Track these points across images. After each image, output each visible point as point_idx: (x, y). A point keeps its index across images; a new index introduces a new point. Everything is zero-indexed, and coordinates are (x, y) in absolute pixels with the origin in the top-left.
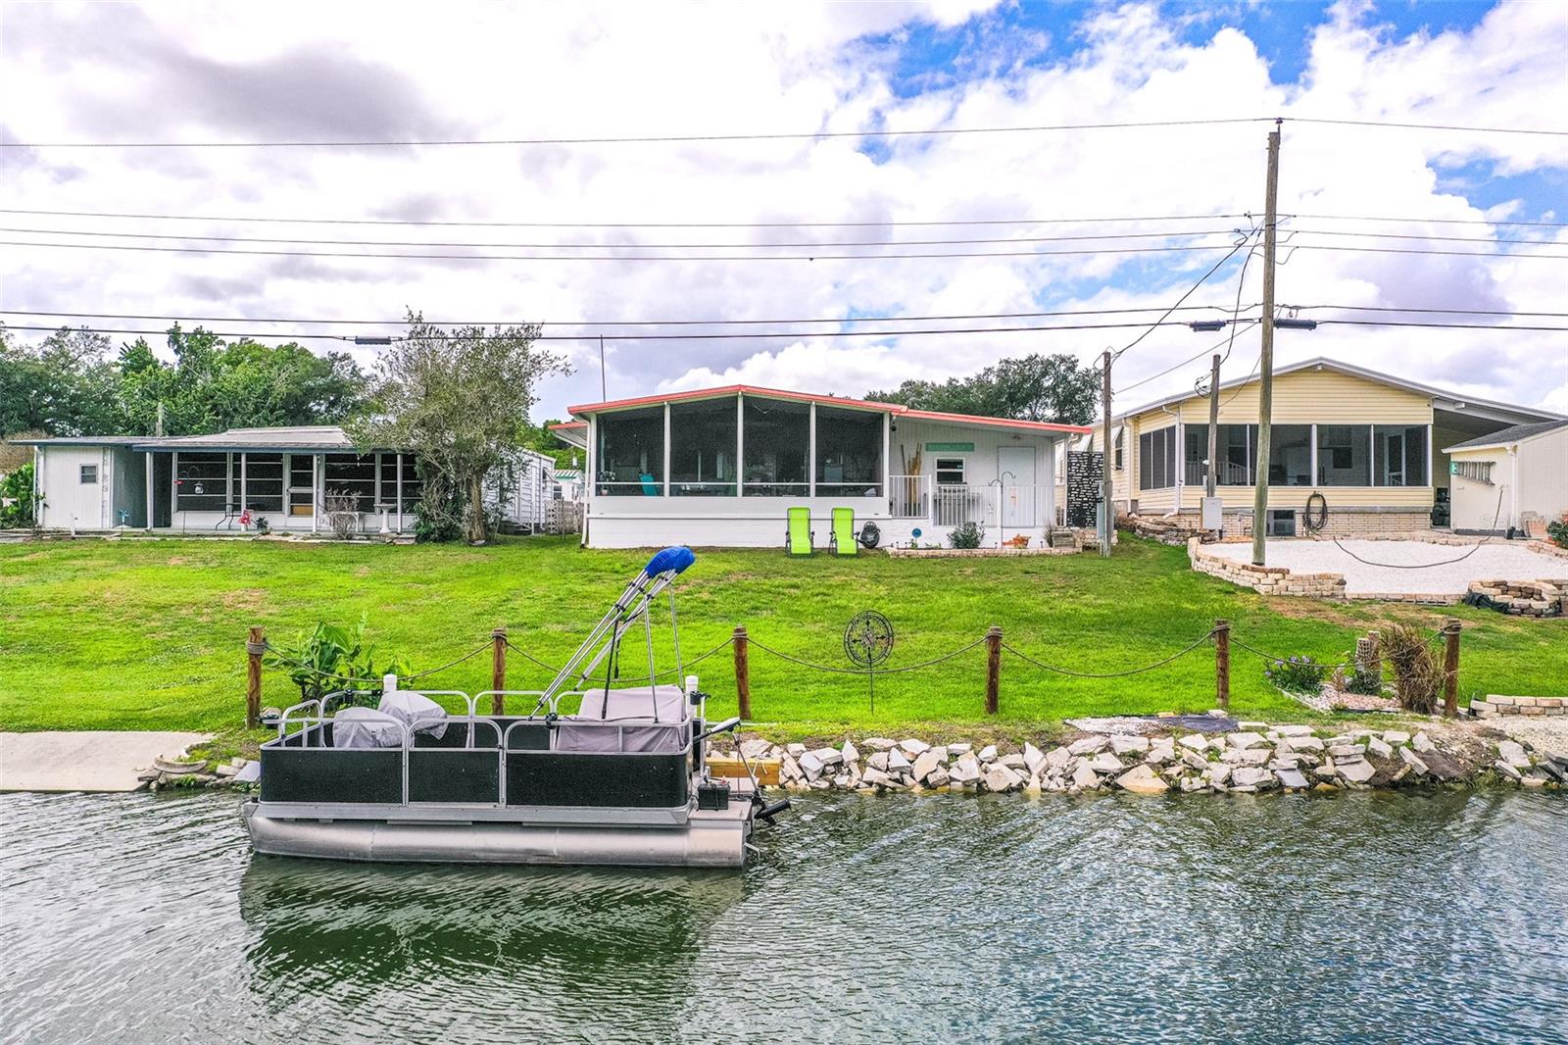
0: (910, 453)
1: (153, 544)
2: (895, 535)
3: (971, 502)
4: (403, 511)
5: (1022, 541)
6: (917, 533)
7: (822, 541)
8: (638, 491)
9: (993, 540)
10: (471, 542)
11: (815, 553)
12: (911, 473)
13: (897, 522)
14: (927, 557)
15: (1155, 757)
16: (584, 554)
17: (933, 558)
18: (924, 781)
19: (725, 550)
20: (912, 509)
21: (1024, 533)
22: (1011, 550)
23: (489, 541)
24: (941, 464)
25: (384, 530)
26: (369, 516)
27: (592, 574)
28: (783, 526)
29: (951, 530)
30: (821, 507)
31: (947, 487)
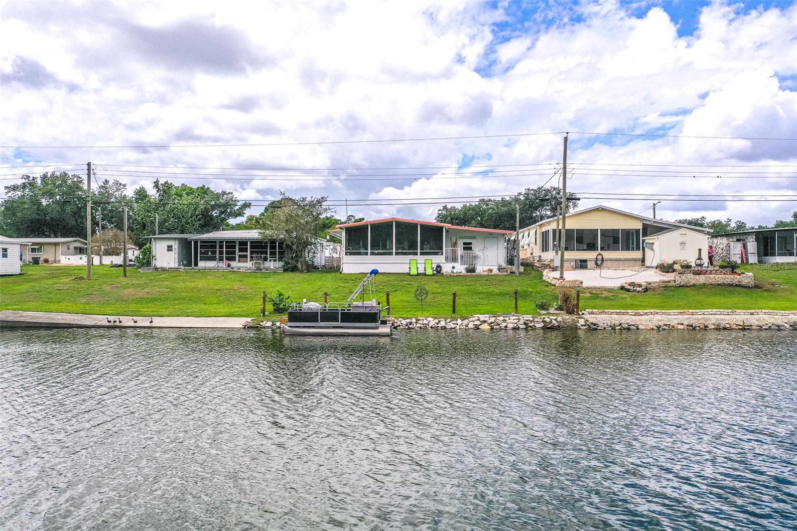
0: (454, 240)
1: (196, 272)
2: (447, 268)
3: (475, 257)
4: (279, 261)
5: (491, 271)
6: (453, 268)
7: (421, 271)
8: (360, 254)
9: (480, 269)
10: (302, 271)
11: (418, 274)
12: (454, 247)
13: (448, 264)
14: (457, 276)
15: (489, 322)
16: (342, 275)
17: (459, 276)
18: (431, 327)
19: (389, 273)
20: (454, 260)
21: (491, 268)
22: (486, 273)
23: (308, 271)
24: (465, 244)
25: (272, 267)
26: (265, 262)
27: (345, 281)
28: (408, 266)
29: (465, 266)
30: (421, 259)
31: (467, 252)
